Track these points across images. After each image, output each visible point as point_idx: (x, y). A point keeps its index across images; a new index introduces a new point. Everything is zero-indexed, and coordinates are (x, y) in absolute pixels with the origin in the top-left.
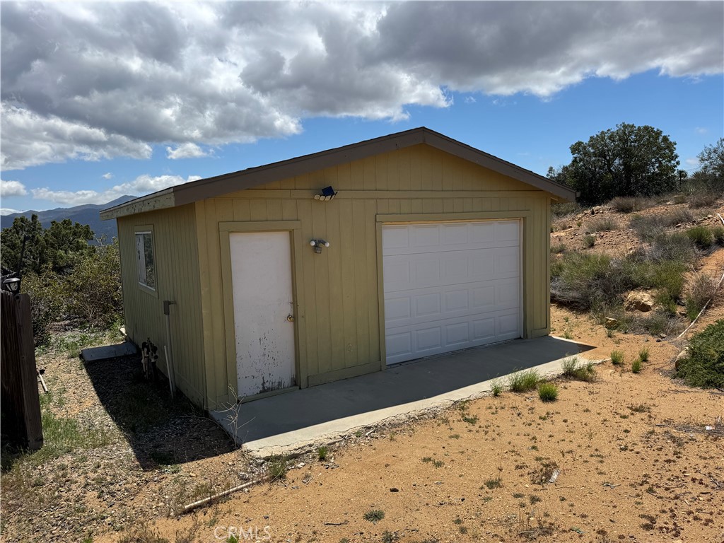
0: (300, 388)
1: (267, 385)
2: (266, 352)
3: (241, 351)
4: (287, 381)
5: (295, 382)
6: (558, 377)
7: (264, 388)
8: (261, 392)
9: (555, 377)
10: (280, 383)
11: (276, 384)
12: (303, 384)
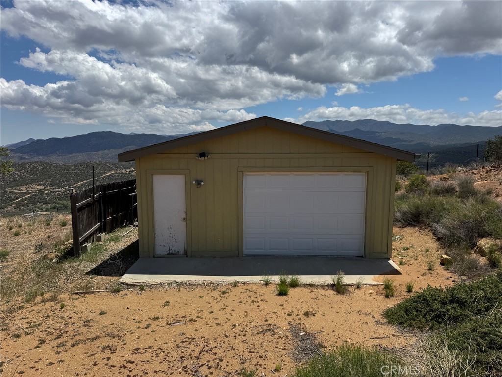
0: (187, 257)
1: (171, 251)
2: (171, 235)
3: (158, 232)
4: (182, 252)
5: (186, 253)
6: (328, 286)
7: (169, 252)
8: (168, 254)
9: (326, 284)
10: (178, 252)
11: (176, 252)
12: (189, 254)
